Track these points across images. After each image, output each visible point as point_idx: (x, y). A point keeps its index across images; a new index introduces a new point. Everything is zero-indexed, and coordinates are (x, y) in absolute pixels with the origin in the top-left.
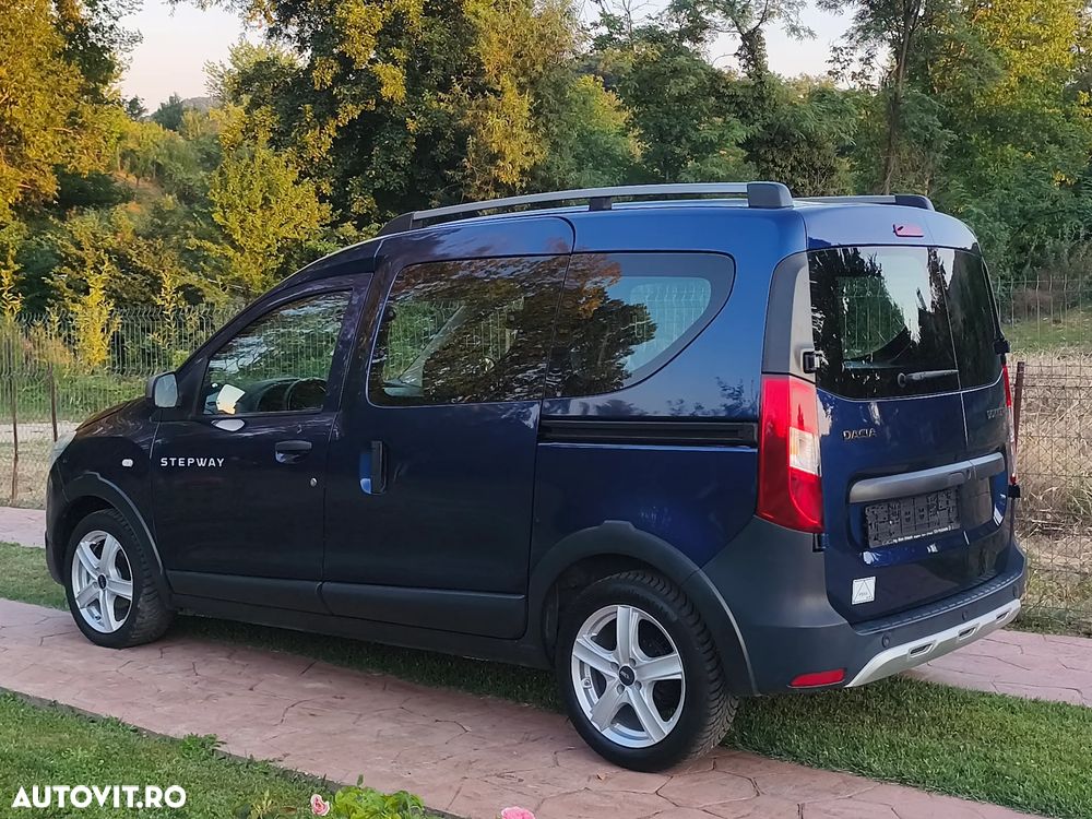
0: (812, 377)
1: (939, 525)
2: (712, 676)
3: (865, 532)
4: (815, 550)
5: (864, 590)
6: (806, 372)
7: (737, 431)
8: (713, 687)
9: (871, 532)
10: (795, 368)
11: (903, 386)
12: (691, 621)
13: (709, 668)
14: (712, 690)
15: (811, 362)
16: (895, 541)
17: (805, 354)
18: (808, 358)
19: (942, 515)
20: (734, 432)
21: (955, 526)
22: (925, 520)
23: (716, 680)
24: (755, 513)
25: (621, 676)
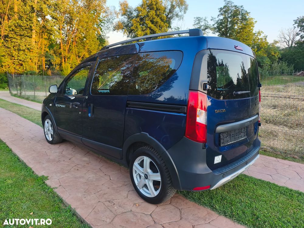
0: (206, 92)
1: (241, 137)
2: (169, 182)
3: (220, 141)
4: (203, 149)
5: (218, 159)
6: (204, 90)
7: (180, 109)
8: (169, 185)
9: (222, 141)
10: (200, 88)
11: (235, 96)
12: (164, 165)
13: (168, 180)
14: (169, 186)
15: (206, 87)
16: (229, 143)
17: (204, 84)
18: (205, 85)
19: (242, 134)
20: (179, 109)
21: (246, 137)
22: (238, 136)
23: (170, 183)
24: (184, 136)
25: (145, 176)
